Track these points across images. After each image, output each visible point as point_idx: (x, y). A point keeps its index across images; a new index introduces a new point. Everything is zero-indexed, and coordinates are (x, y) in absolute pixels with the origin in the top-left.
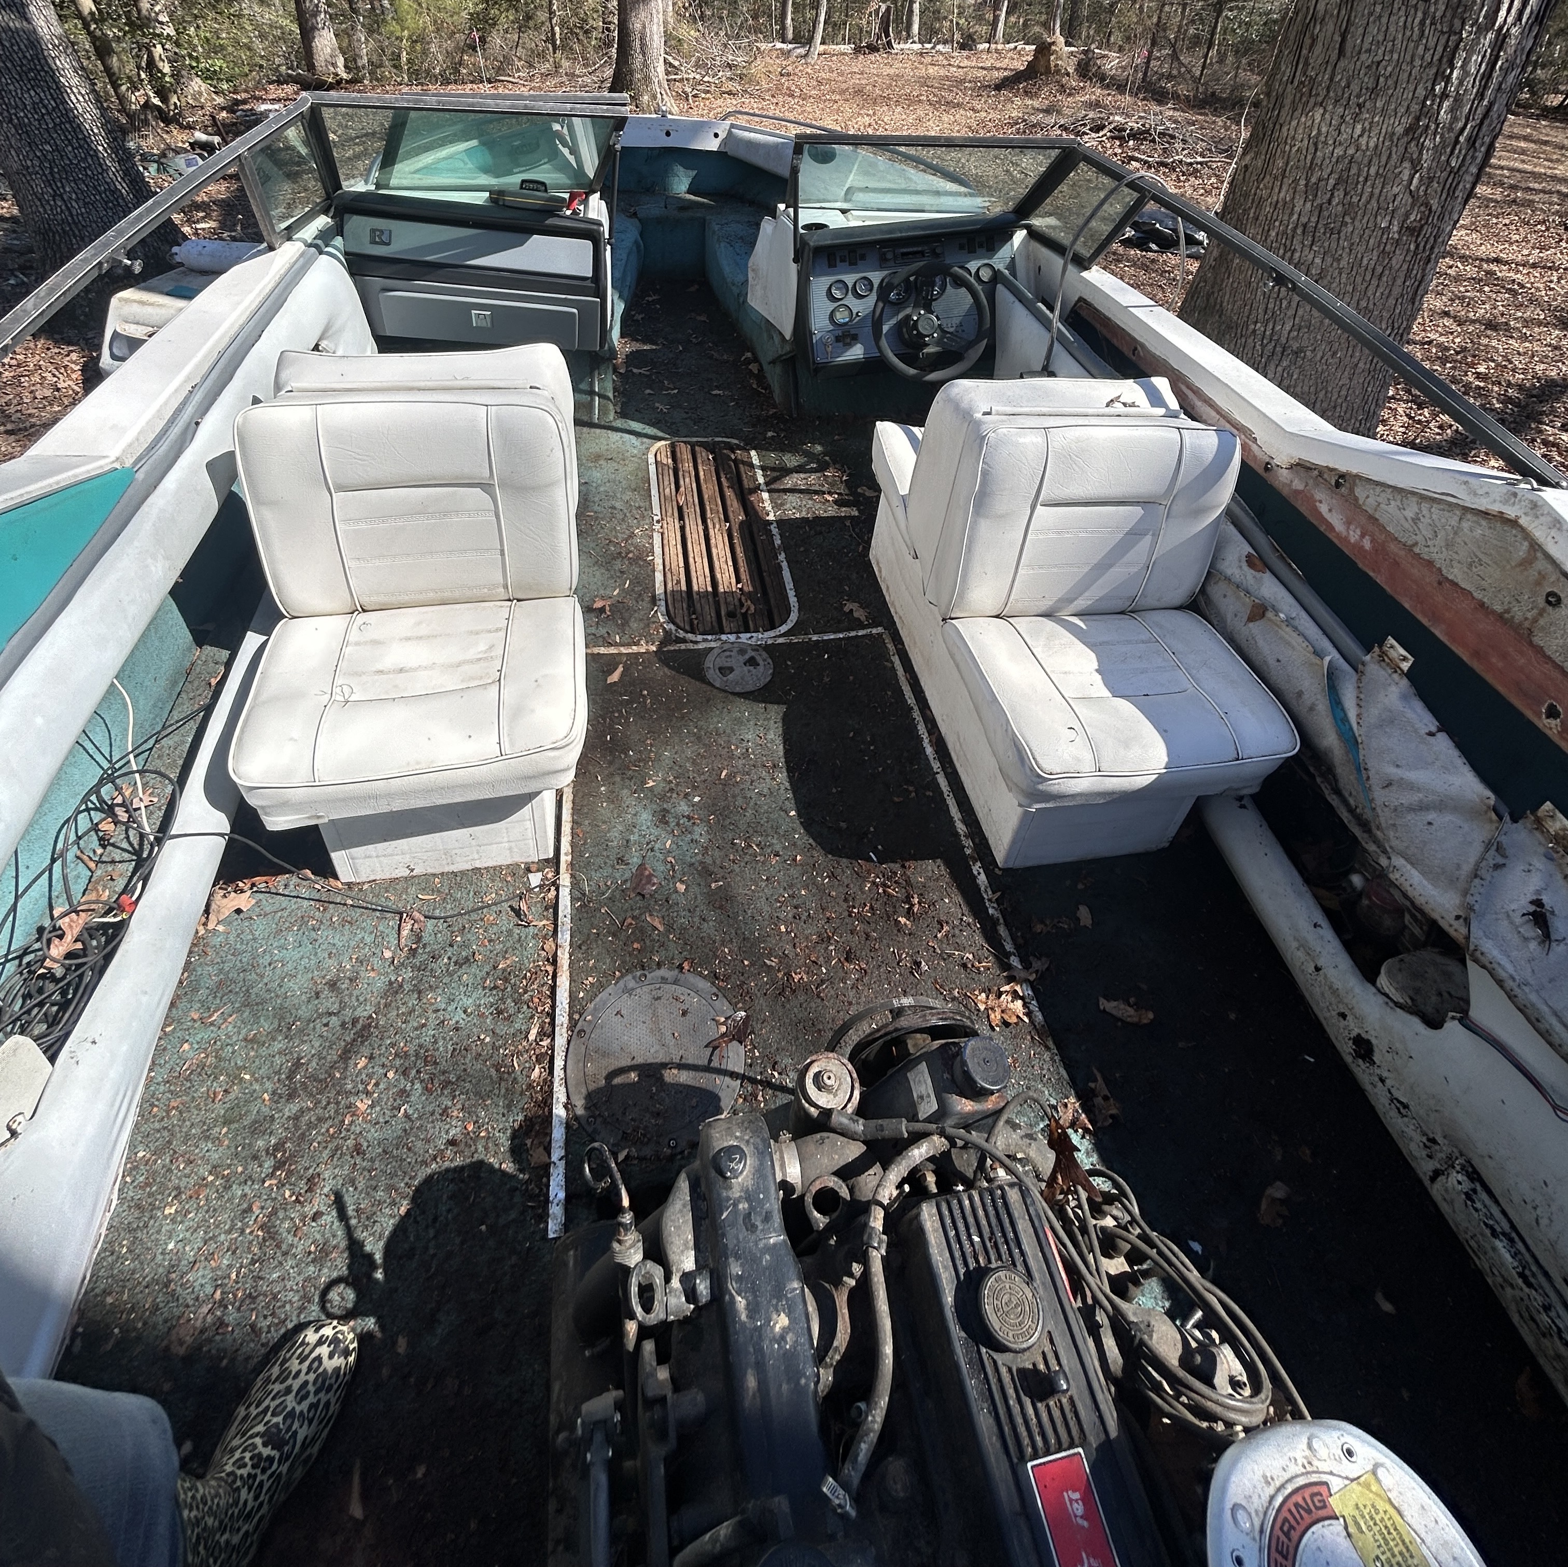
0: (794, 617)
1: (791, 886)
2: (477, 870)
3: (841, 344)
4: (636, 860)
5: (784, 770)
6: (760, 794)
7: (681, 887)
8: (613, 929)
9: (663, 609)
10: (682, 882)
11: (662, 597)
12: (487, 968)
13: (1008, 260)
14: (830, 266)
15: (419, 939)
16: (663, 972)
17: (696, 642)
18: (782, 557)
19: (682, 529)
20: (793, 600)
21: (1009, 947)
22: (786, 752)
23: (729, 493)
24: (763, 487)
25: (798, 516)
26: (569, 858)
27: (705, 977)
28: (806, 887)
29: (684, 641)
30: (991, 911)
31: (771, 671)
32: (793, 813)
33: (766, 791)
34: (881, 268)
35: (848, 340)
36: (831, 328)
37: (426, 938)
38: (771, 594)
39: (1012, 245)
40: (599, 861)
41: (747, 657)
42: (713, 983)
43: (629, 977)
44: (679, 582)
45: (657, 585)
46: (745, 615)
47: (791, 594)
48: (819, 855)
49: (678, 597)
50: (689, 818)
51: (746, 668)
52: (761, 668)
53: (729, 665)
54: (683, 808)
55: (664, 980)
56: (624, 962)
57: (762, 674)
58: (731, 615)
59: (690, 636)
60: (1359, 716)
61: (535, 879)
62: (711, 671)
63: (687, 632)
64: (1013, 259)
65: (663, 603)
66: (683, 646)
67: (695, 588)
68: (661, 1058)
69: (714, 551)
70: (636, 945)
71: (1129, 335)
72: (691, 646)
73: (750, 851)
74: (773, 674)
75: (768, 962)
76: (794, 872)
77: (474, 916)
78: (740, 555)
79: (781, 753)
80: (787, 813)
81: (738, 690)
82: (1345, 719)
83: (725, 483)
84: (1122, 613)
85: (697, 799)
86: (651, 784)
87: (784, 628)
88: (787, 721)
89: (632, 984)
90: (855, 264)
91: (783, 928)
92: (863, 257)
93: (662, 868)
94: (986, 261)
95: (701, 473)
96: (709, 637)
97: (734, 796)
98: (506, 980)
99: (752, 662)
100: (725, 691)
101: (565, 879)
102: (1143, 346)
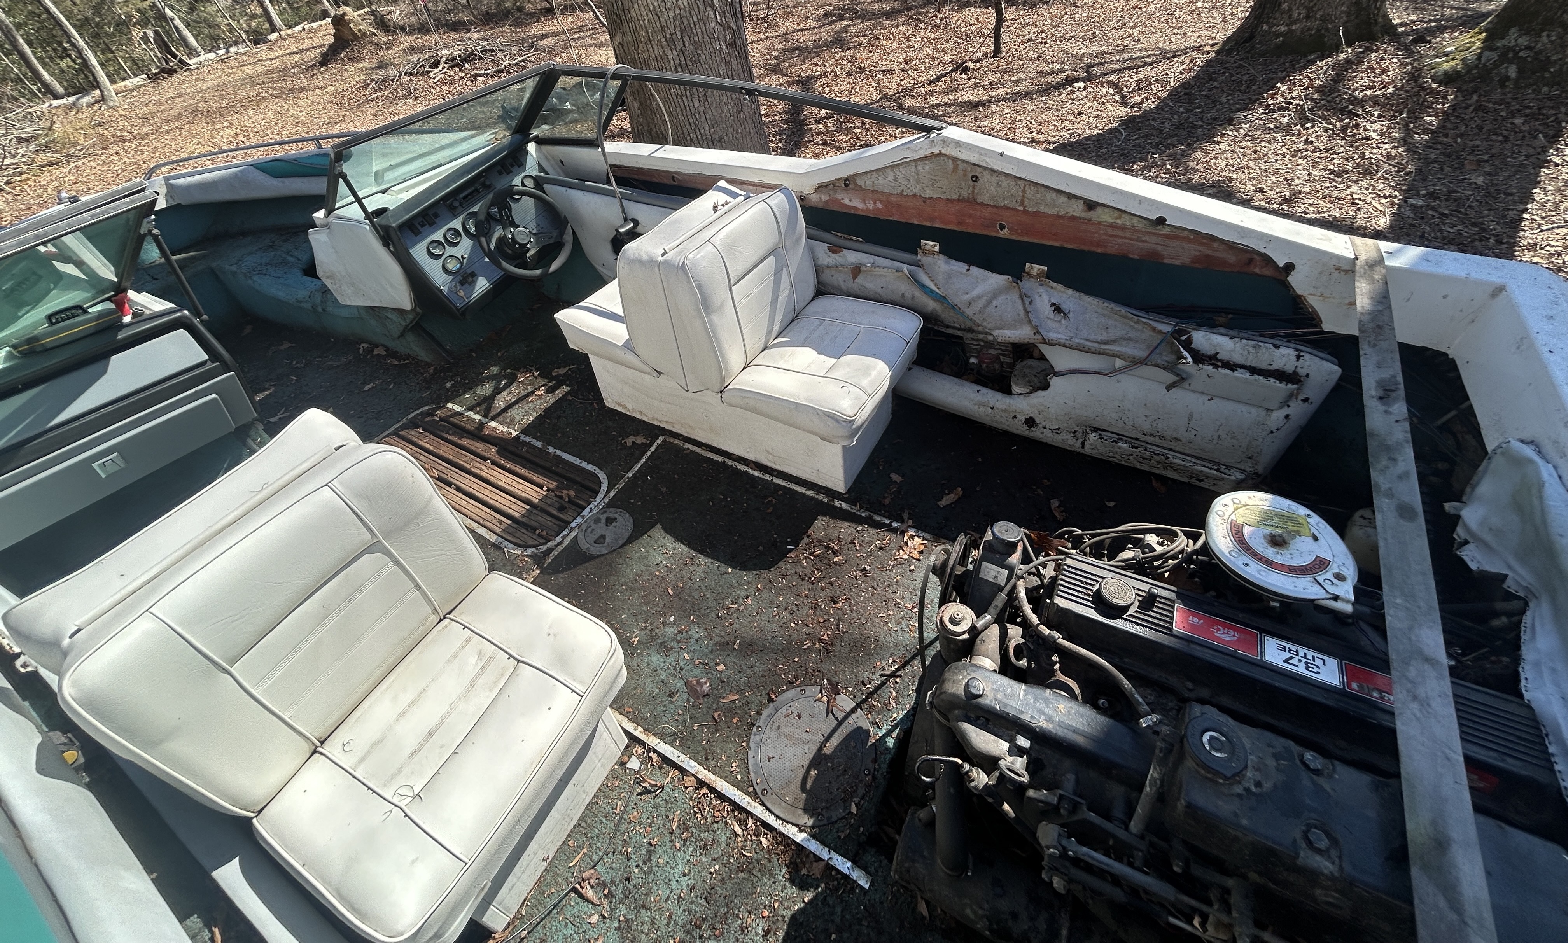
0: (602, 475)
1: (771, 603)
2: (590, 806)
3: (467, 285)
4: (680, 684)
5: (699, 555)
6: (702, 580)
7: (721, 667)
8: (713, 729)
9: (511, 545)
10: (718, 664)
11: (500, 540)
12: (667, 840)
13: (537, 166)
14: (416, 235)
15: (604, 885)
16: (765, 713)
17: (561, 543)
18: (551, 450)
19: (458, 489)
20: (590, 467)
21: (887, 522)
22: (689, 546)
23: (465, 442)
24: (484, 420)
25: (532, 418)
26: (640, 729)
27: (787, 690)
28: (779, 595)
29: (550, 550)
30: (863, 515)
31: (628, 515)
32: (730, 570)
33: (703, 575)
34: (455, 216)
35: (470, 279)
36: (451, 278)
37: (607, 878)
38: (572, 476)
39: (532, 156)
40: (660, 709)
41: (604, 521)
42: (794, 687)
43: (752, 737)
44: (501, 522)
45: (488, 537)
46: (570, 501)
47: (584, 465)
48: (765, 574)
49: (511, 530)
50: (680, 632)
51: (611, 527)
52: (619, 518)
53: (598, 535)
54: (670, 631)
55: (770, 716)
56: (739, 735)
57: (624, 522)
58: (562, 509)
59: (550, 544)
60: (936, 285)
61: (634, 764)
62: (592, 548)
63: (546, 543)
64: (539, 164)
65: (506, 543)
66: (555, 553)
67: (517, 515)
68: (814, 749)
69: (500, 483)
70: (735, 721)
71: (664, 171)
72: (560, 548)
73: (732, 610)
74: (631, 515)
75: (805, 647)
76: (765, 595)
77: (623, 827)
78: (523, 471)
79: (687, 549)
80: (726, 573)
81: (621, 542)
82: (932, 291)
83: (455, 439)
84: (793, 321)
85: (672, 619)
86: (636, 640)
87: (604, 486)
88: (668, 530)
89: (758, 738)
90: (435, 223)
91: (793, 625)
92: (436, 215)
93: (699, 671)
94: (523, 175)
95: (427, 446)
96: (565, 533)
97: (690, 596)
98: (686, 829)
99: (610, 521)
100: (614, 550)
101: (652, 741)
102: (678, 173)
